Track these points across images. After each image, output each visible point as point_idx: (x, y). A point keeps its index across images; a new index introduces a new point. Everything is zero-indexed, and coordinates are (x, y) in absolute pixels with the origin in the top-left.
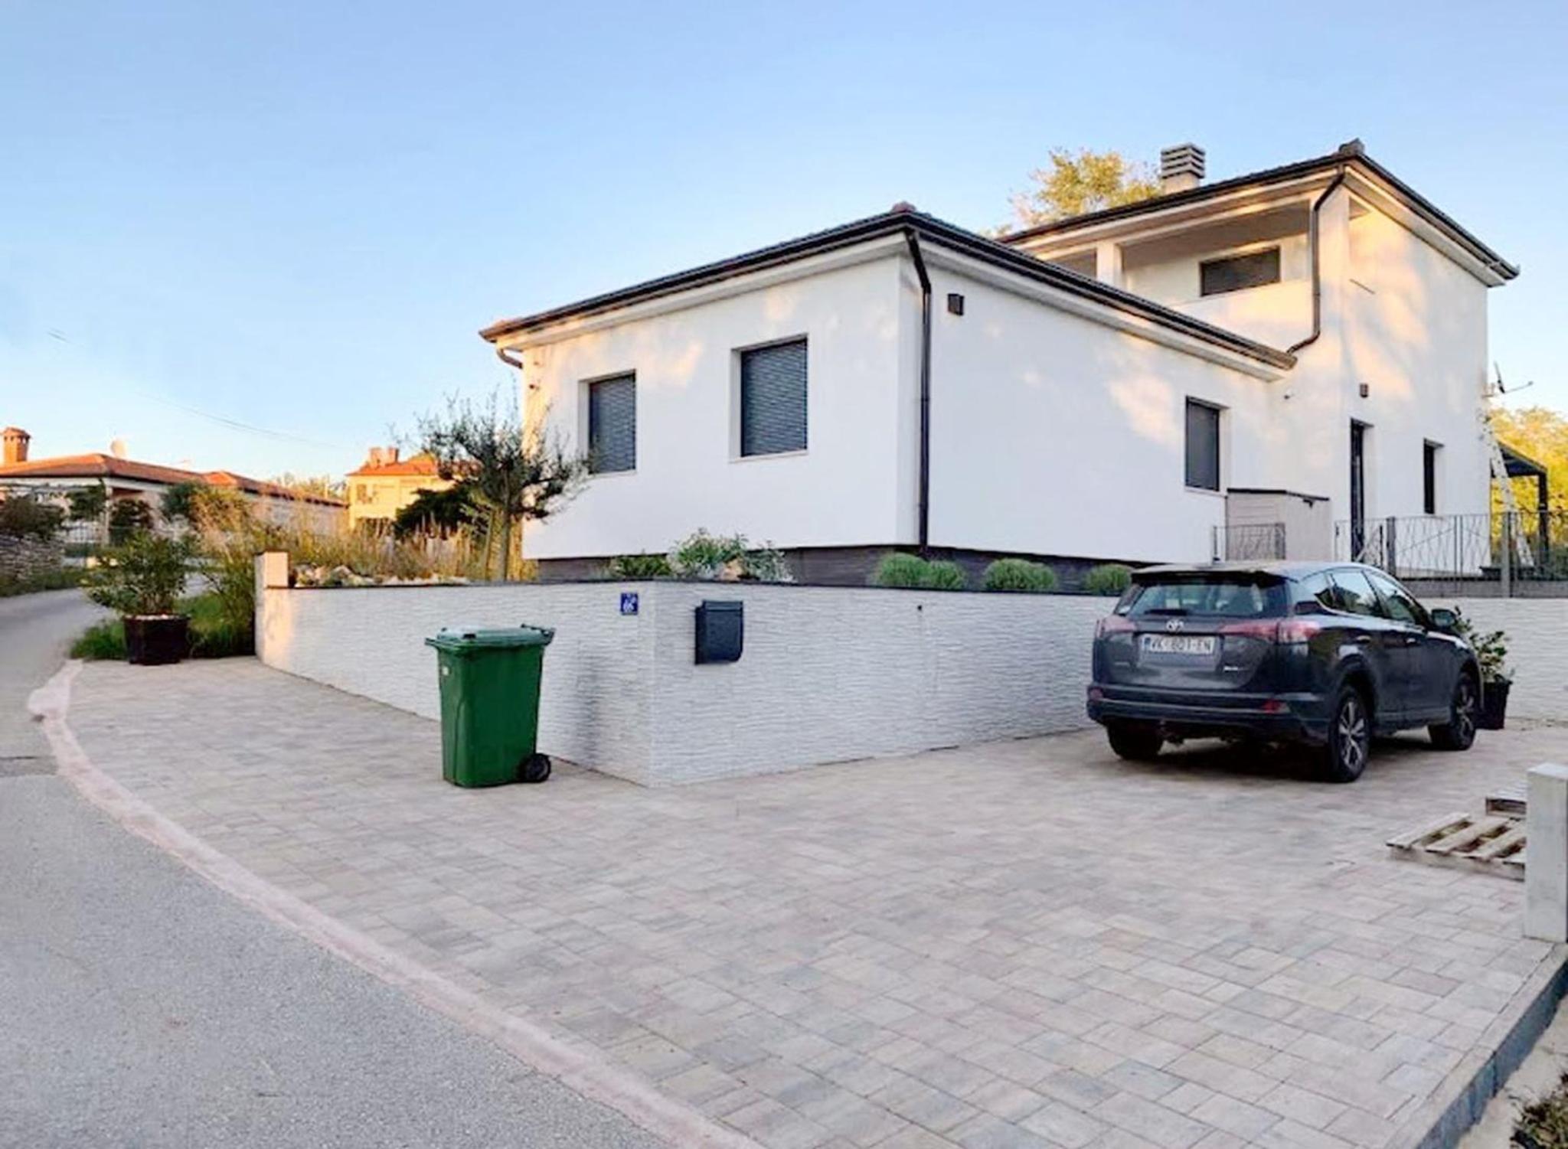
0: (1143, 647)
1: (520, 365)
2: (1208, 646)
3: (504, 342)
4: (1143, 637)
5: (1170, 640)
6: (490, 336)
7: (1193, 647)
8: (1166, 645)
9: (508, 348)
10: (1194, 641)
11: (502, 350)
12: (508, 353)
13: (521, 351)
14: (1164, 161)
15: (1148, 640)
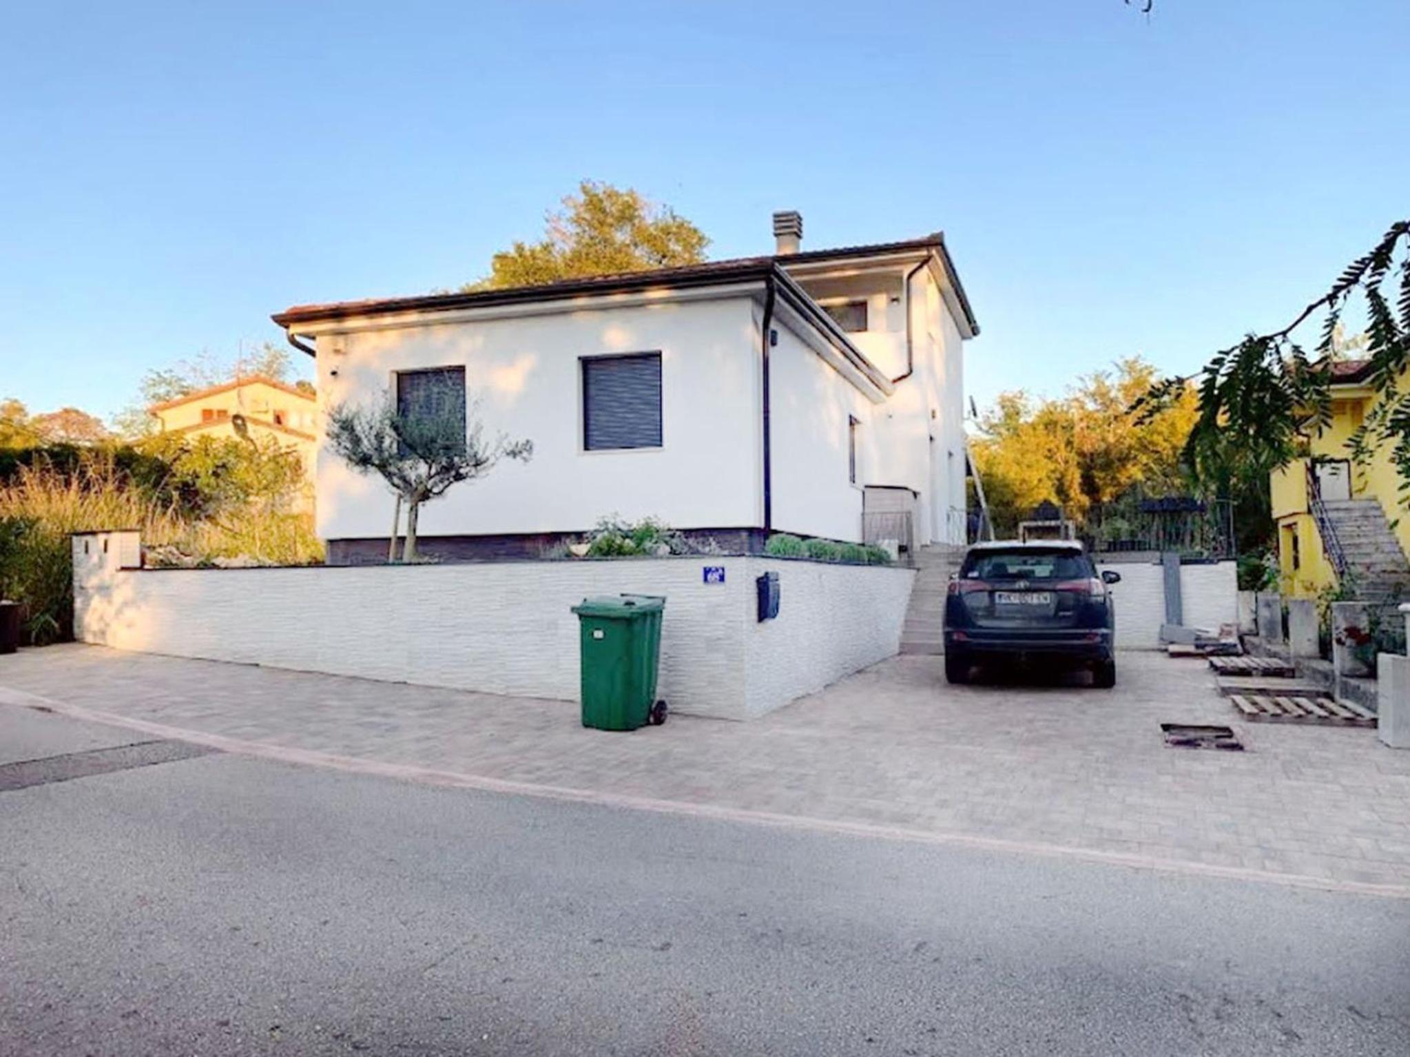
0: (997, 600)
1: (312, 353)
2: (1046, 599)
3: (296, 329)
4: (997, 594)
5: (1017, 595)
6: (284, 321)
7: (1034, 599)
8: (1015, 599)
9: (301, 335)
10: (1035, 595)
11: (293, 336)
12: (298, 339)
13: (313, 338)
14: (776, 222)
15: (1000, 596)
